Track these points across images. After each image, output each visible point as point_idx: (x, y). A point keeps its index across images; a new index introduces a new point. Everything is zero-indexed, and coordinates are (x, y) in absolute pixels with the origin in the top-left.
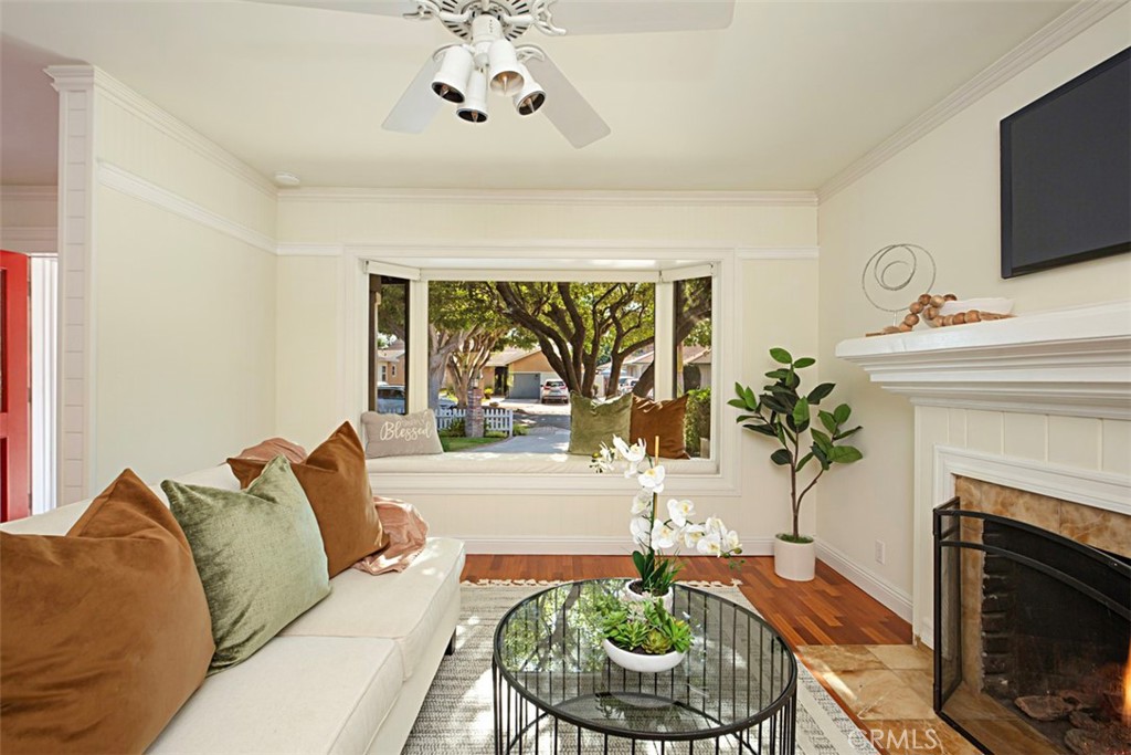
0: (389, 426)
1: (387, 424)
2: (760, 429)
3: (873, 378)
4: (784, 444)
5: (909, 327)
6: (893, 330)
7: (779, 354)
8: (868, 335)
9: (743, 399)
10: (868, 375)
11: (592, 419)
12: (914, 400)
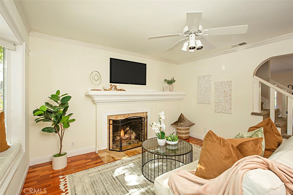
5: (110, 90)
12: (97, 104)
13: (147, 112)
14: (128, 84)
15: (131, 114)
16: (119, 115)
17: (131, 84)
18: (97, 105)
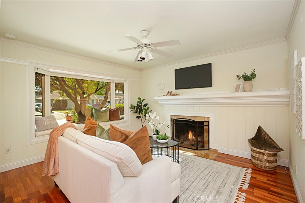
0: (46, 121)
1: (45, 120)
2: (135, 112)
3: (160, 102)
4: (140, 114)
5: (167, 95)
6: (164, 96)
7: (139, 98)
8: (159, 96)
9: (132, 107)
10: (159, 102)
11: (102, 113)
12: (164, 105)
13: (209, 117)
14: (190, 88)
15: (190, 116)
16: (180, 116)
17: (193, 88)
18: (165, 107)
